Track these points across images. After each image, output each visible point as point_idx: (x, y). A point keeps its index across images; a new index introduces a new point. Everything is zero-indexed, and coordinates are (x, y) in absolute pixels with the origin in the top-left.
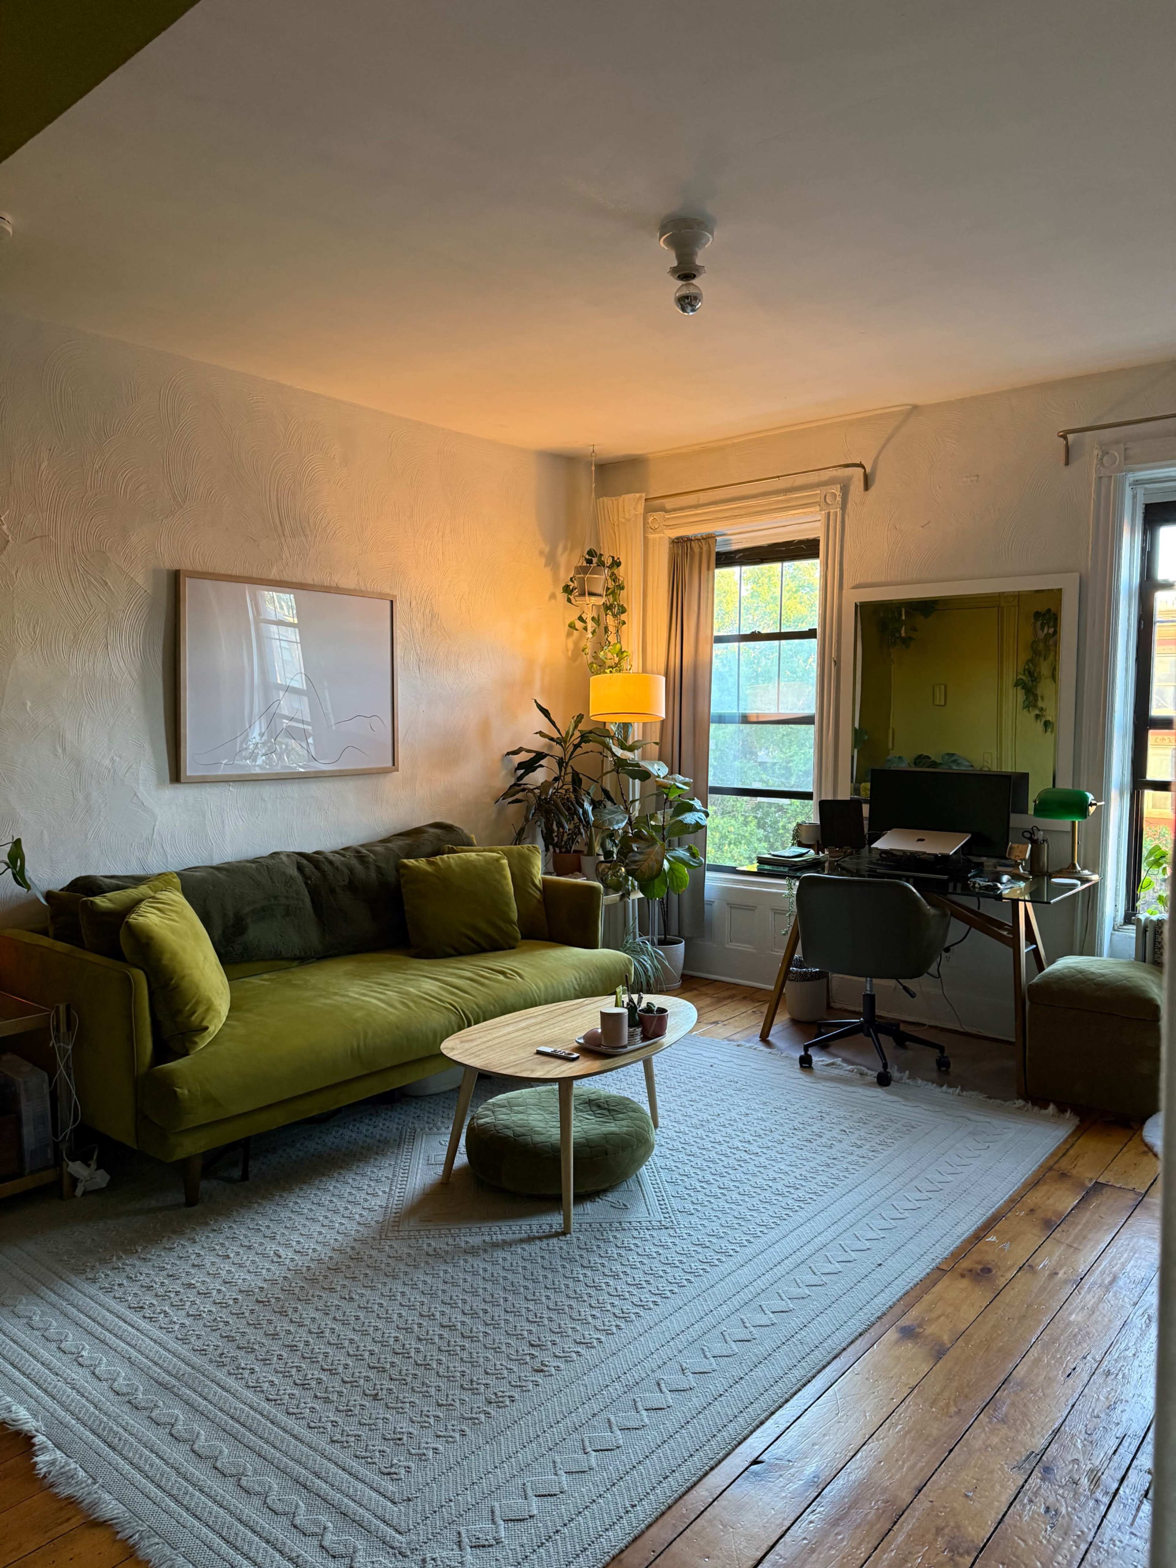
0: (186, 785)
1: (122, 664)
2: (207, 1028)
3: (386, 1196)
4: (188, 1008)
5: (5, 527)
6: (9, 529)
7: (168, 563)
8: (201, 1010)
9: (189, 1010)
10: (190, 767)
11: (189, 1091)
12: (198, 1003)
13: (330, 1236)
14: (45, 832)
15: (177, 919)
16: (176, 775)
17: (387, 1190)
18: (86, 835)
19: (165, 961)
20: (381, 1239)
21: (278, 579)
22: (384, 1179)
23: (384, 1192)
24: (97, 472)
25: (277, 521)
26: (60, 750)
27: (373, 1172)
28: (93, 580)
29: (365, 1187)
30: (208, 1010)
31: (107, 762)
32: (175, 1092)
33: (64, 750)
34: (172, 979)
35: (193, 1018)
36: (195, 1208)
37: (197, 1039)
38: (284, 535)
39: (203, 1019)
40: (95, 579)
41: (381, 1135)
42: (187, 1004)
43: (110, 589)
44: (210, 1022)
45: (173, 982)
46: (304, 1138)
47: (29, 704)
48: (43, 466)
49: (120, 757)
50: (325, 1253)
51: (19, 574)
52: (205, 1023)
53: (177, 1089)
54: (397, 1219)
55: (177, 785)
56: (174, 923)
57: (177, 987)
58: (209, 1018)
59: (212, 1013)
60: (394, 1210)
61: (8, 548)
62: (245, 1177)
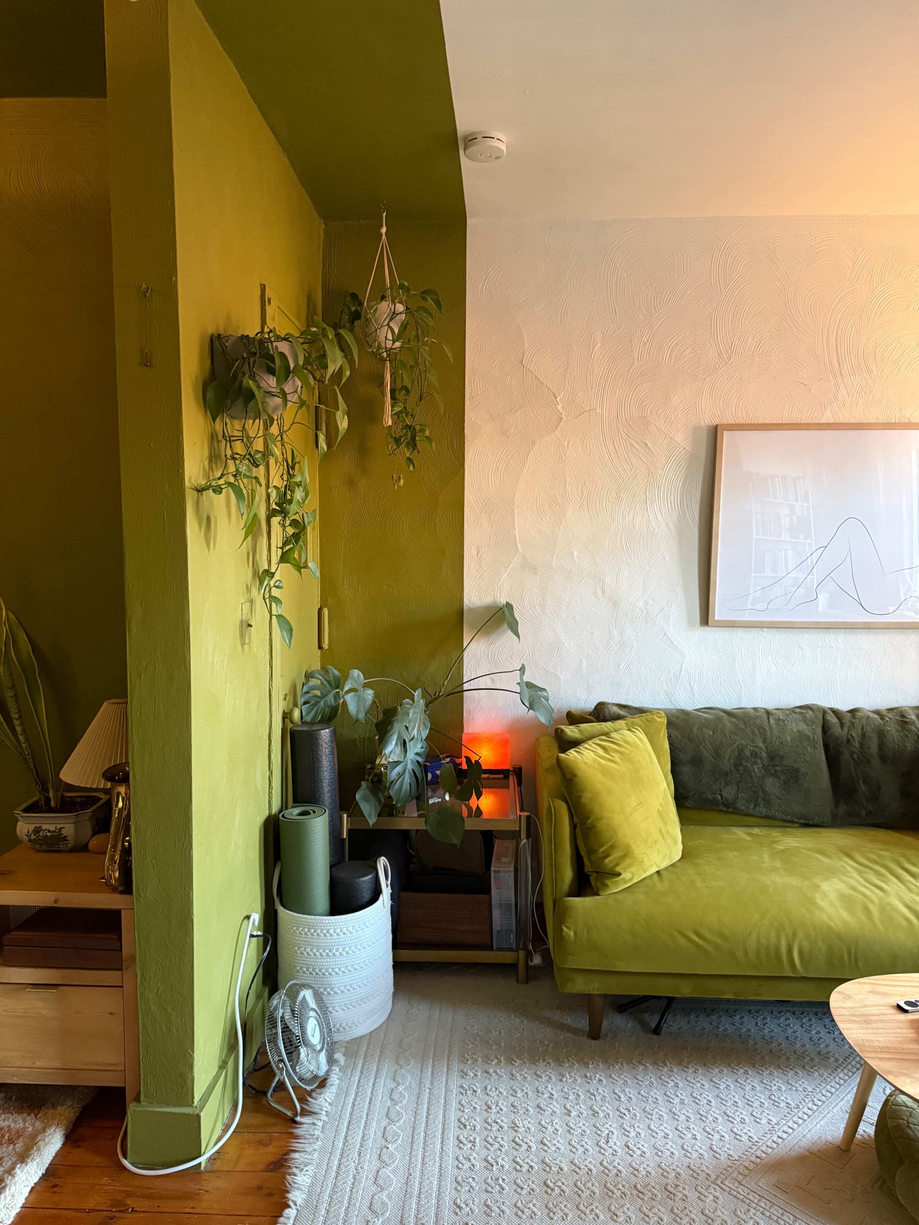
0: (713, 628)
1: (659, 517)
2: (619, 874)
3: (767, 1127)
4: (602, 850)
5: (559, 407)
6: (563, 408)
7: (708, 420)
8: (615, 855)
9: (603, 852)
10: (718, 613)
11: (575, 933)
12: (612, 847)
13: (672, 1146)
14: (584, 660)
15: (618, 760)
16: (705, 618)
17: (774, 1121)
18: (619, 666)
19: (584, 800)
20: (714, 1183)
21: (832, 421)
22: (783, 1105)
23: (769, 1121)
24: (645, 344)
25: (835, 360)
26: (600, 592)
27: (779, 1089)
28: (634, 444)
29: (756, 1104)
30: (624, 857)
31: (641, 604)
32: (562, 929)
33: (603, 592)
34: (588, 818)
35: (607, 861)
36: (594, 1042)
37: (608, 882)
38: (841, 374)
39: (617, 864)
40: (637, 442)
41: (827, 1046)
42: (601, 846)
43: (650, 449)
44: (625, 869)
45: (589, 821)
46: (750, 1011)
47: (576, 553)
48: (596, 349)
49: (654, 600)
50: (649, 1164)
51: (570, 445)
52: (618, 869)
53: (564, 928)
54: (752, 1166)
55: (706, 628)
56: (613, 765)
57: (593, 827)
58: (623, 865)
59: (628, 861)
60: (759, 1153)
61: (561, 423)
62: (657, 1031)
